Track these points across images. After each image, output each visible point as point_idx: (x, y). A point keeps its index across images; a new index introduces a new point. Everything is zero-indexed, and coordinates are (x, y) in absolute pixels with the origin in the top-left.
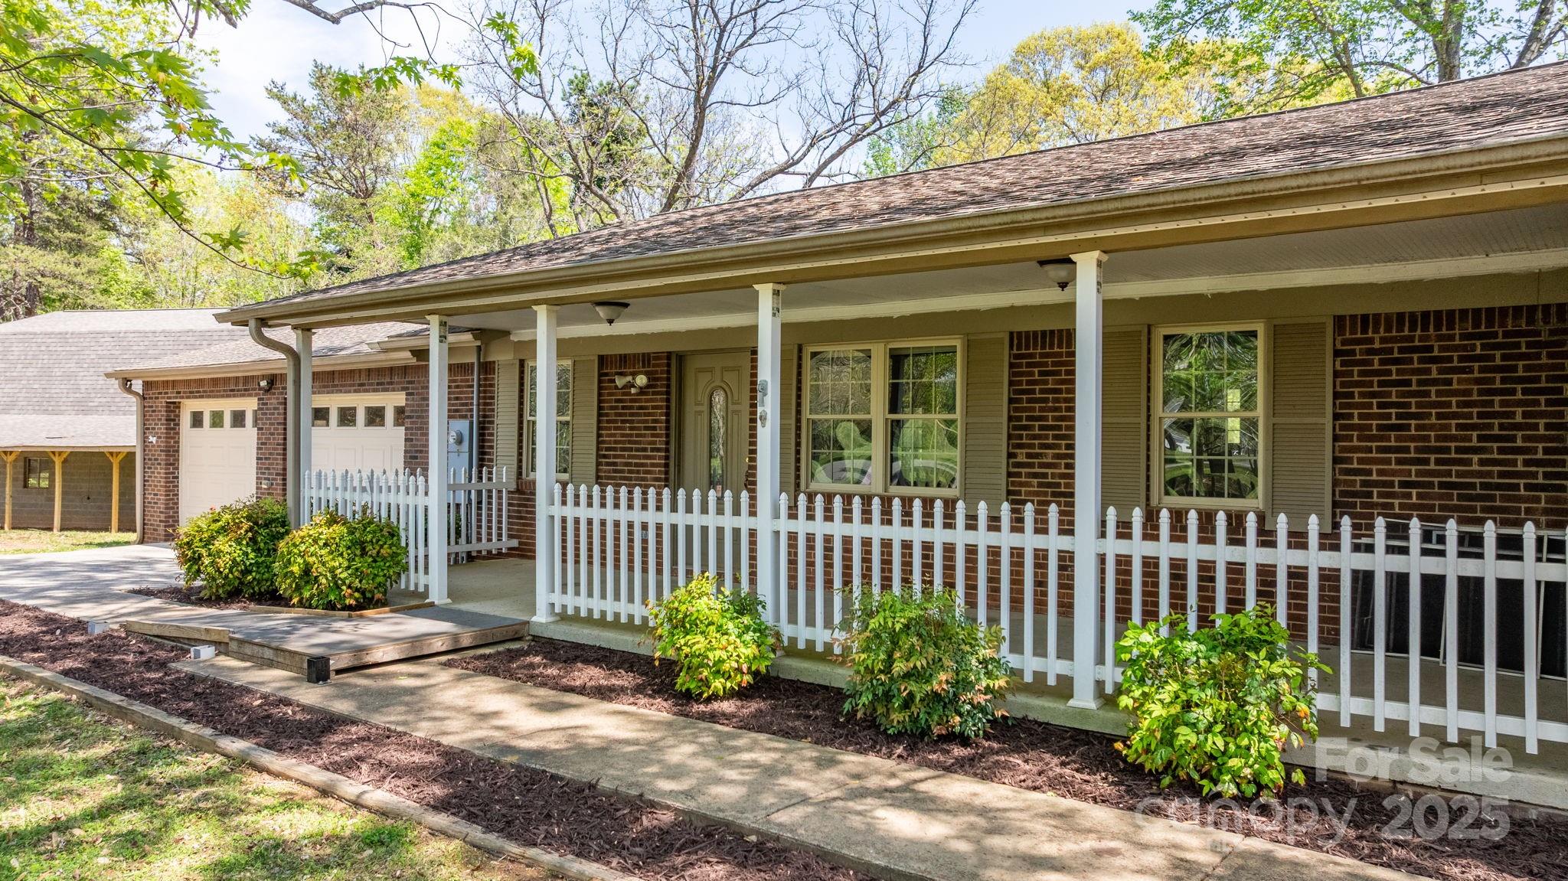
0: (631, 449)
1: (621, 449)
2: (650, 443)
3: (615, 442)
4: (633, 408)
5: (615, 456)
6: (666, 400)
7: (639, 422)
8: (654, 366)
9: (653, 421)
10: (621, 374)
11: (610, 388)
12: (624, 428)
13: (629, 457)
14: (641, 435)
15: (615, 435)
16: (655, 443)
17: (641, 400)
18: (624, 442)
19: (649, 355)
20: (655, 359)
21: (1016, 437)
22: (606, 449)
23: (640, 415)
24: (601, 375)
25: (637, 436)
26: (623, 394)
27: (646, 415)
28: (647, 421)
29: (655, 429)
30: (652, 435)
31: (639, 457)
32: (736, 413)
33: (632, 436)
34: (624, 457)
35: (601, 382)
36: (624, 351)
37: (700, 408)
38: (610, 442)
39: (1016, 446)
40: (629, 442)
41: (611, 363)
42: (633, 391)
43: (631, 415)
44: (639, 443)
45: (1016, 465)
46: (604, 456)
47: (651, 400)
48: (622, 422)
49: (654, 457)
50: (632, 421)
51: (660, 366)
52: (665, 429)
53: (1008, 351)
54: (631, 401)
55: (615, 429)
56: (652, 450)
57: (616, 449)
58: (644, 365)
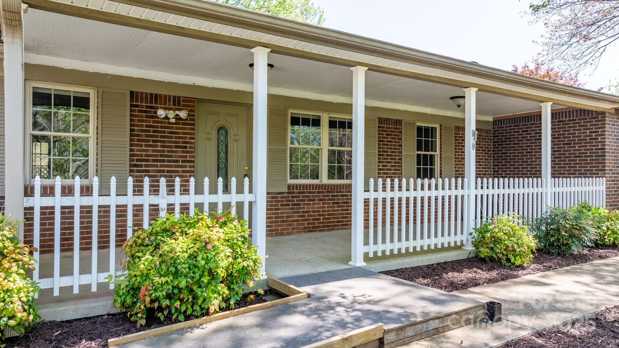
1: (154, 161)
2: (181, 157)
3: (147, 155)
4: (164, 132)
5: (146, 166)
6: (193, 129)
7: (170, 142)
8: (183, 106)
9: (183, 143)
10: (152, 107)
11: (141, 116)
12: (157, 146)
13: (161, 166)
14: (172, 152)
15: (147, 151)
16: (186, 157)
17: (172, 128)
18: (156, 156)
19: (179, 98)
20: (183, 101)
21: (379, 159)
22: (138, 160)
23: (172, 137)
24: (131, 106)
25: (168, 151)
26: (154, 122)
27: (176, 138)
28: (178, 142)
29: (186, 147)
30: (183, 152)
31: (171, 166)
32: (236, 141)
33: (164, 151)
34: (157, 166)
35: (131, 110)
36: (154, 92)
37: (209, 136)
38: (142, 155)
39: (379, 162)
40: (161, 156)
41: (142, 98)
42: (173, 121)
43: (161, 137)
44: (171, 156)
45: (379, 169)
46: (136, 166)
47: (181, 128)
48: (153, 141)
49: (186, 167)
50: (164, 142)
51: (189, 106)
52: (194, 148)
53: (377, 125)
54: (162, 127)
55: (146, 146)
56: (183, 161)
57: (148, 161)
58: (174, 105)
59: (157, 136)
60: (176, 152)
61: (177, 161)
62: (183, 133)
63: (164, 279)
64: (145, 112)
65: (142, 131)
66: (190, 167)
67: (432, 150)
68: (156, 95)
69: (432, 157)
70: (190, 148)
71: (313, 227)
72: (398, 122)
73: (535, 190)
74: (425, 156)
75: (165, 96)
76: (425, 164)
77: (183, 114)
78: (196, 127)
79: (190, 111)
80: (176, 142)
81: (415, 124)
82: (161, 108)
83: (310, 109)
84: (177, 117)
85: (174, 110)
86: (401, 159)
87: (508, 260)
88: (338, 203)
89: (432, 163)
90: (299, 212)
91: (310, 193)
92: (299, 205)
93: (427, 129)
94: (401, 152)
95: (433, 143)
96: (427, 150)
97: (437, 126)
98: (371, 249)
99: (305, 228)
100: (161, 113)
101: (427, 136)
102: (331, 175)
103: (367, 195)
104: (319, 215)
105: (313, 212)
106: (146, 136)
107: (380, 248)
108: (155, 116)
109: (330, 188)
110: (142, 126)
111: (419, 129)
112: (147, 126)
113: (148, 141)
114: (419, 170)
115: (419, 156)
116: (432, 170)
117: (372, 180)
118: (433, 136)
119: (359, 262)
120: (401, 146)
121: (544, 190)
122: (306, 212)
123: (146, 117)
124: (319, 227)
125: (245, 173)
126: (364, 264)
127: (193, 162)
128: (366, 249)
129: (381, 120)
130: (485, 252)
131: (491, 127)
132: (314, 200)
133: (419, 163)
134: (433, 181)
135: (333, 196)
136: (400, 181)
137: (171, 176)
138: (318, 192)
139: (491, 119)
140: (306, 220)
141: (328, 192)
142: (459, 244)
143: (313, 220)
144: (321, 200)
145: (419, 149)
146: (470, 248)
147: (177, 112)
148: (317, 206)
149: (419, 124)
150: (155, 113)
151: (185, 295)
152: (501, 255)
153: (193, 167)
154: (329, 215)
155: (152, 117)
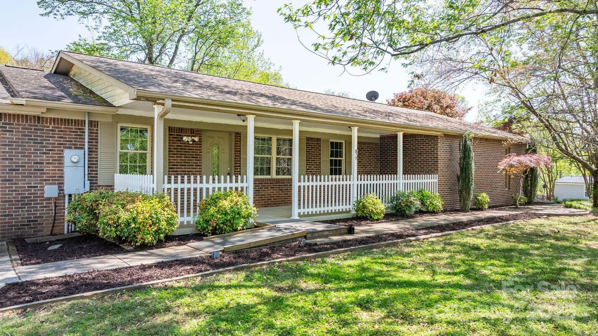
0: (185, 165)
1: (180, 165)
2: (194, 163)
3: (177, 162)
4: (186, 149)
5: (177, 168)
6: (201, 147)
7: (189, 155)
8: (196, 134)
9: (196, 155)
10: (179, 135)
11: (174, 140)
12: (182, 157)
13: (184, 168)
14: (190, 160)
15: (177, 160)
16: (197, 163)
17: (190, 147)
18: (182, 163)
19: (194, 129)
20: (196, 131)
21: (307, 163)
22: (172, 165)
23: (190, 152)
24: (169, 135)
25: (188, 160)
26: (181, 143)
27: (192, 152)
28: (193, 155)
29: (197, 158)
30: (196, 160)
31: (189, 168)
32: (223, 153)
33: (185, 160)
34: (182, 168)
35: (169, 138)
36: (181, 127)
37: (209, 151)
38: (174, 162)
39: (307, 165)
40: (184, 163)
41: (174, 130)
42: (191, 143)
43: (184, 152)
44: (189, 163)
45: (307, 169)
46: (171, 168)
47: (195, 147)
48: (180, 154)
49: (197, 168)
50: (186, 155)
51: (199, 134)
52: (201, 158)
53: (306, 142)
54: (185, 146)
55: (177, 157)
56: (196, 166)
57: (177, 165)
58: (191, 133)
59: (182, 152)
60: (192, 160)
61: (193, 165)
62: (196, 150)
63: (221, 216)
64: (176, 138)
65: (174, 149)
66: (199, 168)
67: (340, 157)
68: (182, 128)
69: (340, 161)
70: (200, 158)
71: (267, 204)
72: (319, 140)
73: (393, 182)
74: (336, 160)
75: (186, 129)
76: (336, 165)
77: (196, 139)
78: (202, 146)
79: (199, 137)
80: (192, 155)
81: (329, 140)
82: (185, 136)
83: (266, 133)
84: (193, 141)
85: (192, 136)
86: (320, 163)
87: (371, 217)
88: (282, 190)
89: (340, 165)
90: (259, 195)
91: (266, 183)
92: (259, 191)
93: (337, 143)
94: (320, 159)
95: (341, 153)
96: (337, 157)
97: (343, 142)
98: (302, 211)
99: (263, 205)
100: (185, 139)
101: (337, 148)
102: (278, 173)
103: (300, 184)
104: (271, 197)
105: (268, 195)
106: (177, 151)
107: (306, 210)
108: (181, 140)
109: (277, 181)
110: (174, 146)
111: (332, 143)
112: (177, 146)
113: (178, 154)
114: (331, 169)
115: (331, 160)
116: (340, 170)
117: (302, 177)
118: (341, 148)
119: (296, 217)
120: (320, 154)
121: (398, 181)
122: (263, 195)
123: (177, 141)
124: (271, 204)
125: (228, 172)
126: (298, 218)
127: (201, 166)
128: (299, 211)
129: (308, 139)
130: (360, 213)
131: (378, 142)
132: (268, 188)
133: (331, 165)
134: (341, 176)
135: (279, 185)
136: (320, 176)
137: (189, 174)
138: (271, 183)
139: (378, 136)
140: (263, 200)
141: (276, 183)
142: (348, 210)
143: (268, 200)
144: (272, 188)
145: (332, 156)
146: (354, 212)
147: (193, 138)
148: (270, 191)
149: (331, 141)
150: (182, 138)
151: (228, 223)
152: (367, 215)
153: (201, 168)
154: (276, 197)
155: (180, 141)
